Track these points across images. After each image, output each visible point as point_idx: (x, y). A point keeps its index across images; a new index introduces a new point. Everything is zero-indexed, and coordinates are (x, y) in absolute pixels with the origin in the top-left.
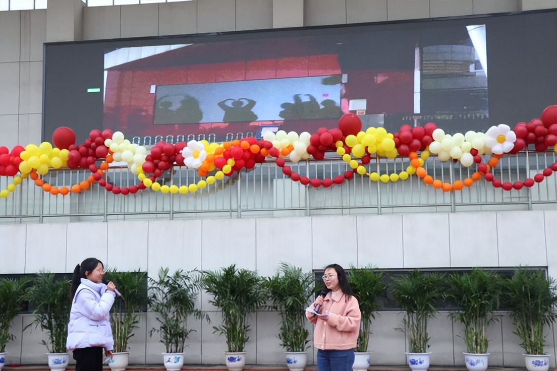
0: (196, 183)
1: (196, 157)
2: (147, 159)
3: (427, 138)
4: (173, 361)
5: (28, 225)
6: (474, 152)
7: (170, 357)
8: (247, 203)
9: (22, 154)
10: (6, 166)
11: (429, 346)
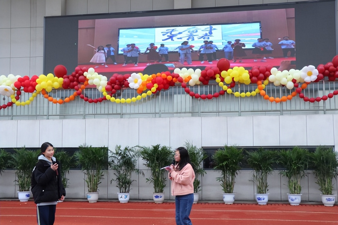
0: (136, 97)
1: (136, 82)
2: (108, 84)
3: (267, 73)
4: (123, 198)
5: (41, 120)
6: (294, 81)
7: (122, 195)
8: (165, 108)
9: (37, 80)
10: (28, 87)
11: (268, 190)
